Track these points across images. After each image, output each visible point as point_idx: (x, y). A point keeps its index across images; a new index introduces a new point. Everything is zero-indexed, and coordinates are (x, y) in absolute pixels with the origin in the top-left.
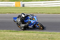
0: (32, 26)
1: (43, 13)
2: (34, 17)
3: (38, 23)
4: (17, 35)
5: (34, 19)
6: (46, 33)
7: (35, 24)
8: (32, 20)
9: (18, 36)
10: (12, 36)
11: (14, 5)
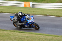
0: (28, 25)
1: (52, 15)
2: (31, 17)
3: (35, 23)
4: (23, 35)
5: (30, 19)
6: (54, 36)
7: (32, 24)
8: (29, 20)
9: (24, 37)
10: (19, 36)
11: (23, 5)
